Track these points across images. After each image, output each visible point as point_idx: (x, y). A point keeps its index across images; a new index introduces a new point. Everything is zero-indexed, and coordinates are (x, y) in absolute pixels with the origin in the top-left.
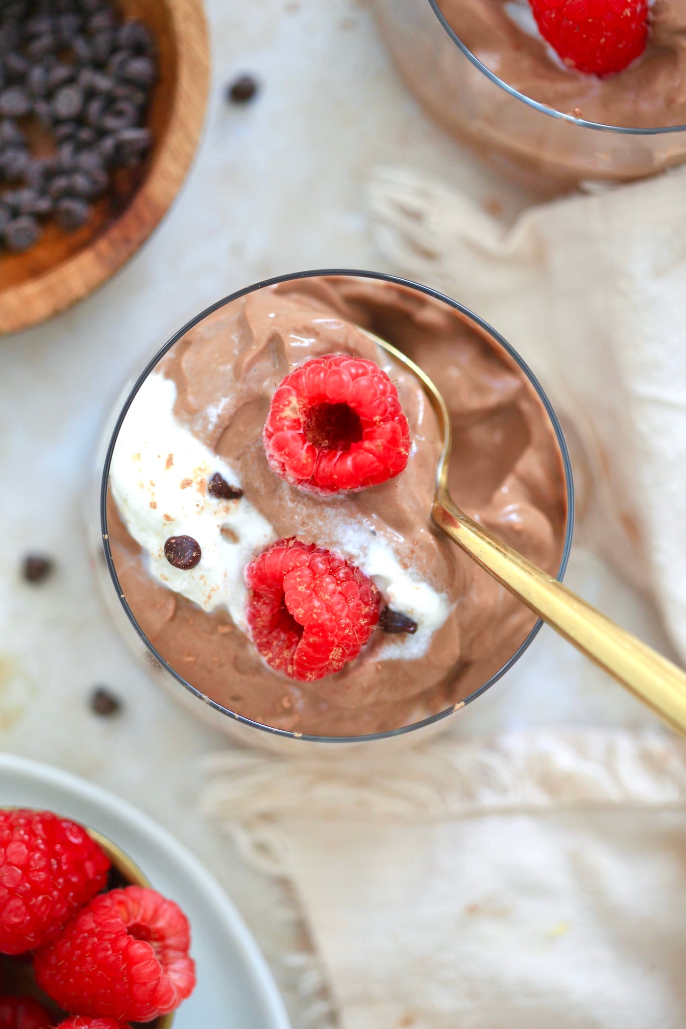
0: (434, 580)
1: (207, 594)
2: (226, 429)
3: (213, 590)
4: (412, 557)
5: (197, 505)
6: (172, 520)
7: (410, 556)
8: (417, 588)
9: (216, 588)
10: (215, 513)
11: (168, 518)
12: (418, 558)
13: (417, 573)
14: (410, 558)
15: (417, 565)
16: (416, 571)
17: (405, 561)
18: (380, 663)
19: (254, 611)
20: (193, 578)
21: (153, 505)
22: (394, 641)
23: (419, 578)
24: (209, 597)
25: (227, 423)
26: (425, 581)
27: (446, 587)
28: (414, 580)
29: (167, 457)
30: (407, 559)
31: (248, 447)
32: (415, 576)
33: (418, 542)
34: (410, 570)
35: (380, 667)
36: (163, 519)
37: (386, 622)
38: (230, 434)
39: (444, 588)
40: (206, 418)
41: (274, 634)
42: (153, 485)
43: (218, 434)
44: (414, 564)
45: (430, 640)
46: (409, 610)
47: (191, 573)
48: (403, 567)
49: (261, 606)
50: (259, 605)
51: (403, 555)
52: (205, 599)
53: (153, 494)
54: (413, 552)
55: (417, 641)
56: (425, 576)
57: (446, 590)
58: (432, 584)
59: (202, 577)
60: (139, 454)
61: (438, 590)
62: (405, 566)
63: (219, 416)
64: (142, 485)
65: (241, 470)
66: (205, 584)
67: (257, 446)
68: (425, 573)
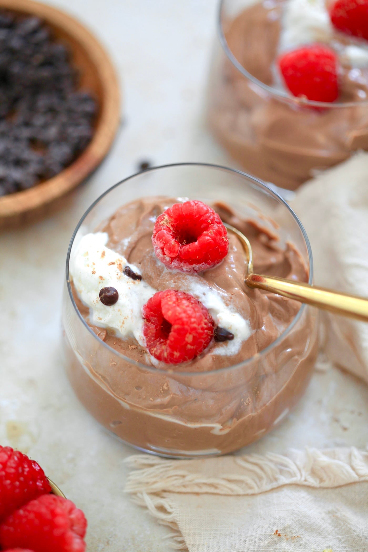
0: (243, 312)
1: (122, 321)
2: (133, 249)
3: (125, 318)
4: (231, 300)
5: (117, 274)
6: (104, 279)
7: (230, 300)
8: (234, 315)
9: (127, 317)
10: (127, 283)
11: (101, 278)
12: (234, 301)
13: (233, 308)
14: (229, 301)
15: (233, 304)
16: (233, 307)
17: (227, 302)
18: (214, 355)
19: (147, 327)
20: (114, 310)
21: (93, 272)
22: (222, 346)
23: (234, 310)
24: (123, 323)
25: (133, 245)
26: (238, 312)
27: (249, 317)
28: (232, 312)
29: (102, 252)
30: (228, 301)
31: (145, 256)
32: (232, 310)
33: (234, 294)
34: (230, 306)
35: (214, 357)
36: (99, 279)
37: (217, 333)
38: (135, 251)
39: (248, 317)
40: (122, 245)
41: (158, 339)
42: (94, 264)
43: (129, 252)
44: (232, 304)
45: (241, 345)
46: (229, 326)
47: (113, 308)
48: (226, 305)
49: (150, 324)
50: (149, 324)
51: (226, 299)
52: (121, 324)
53: (94, 269)
54: (231, 298)
55: (234, 345)
56: (237, 309)
57: (249, 319)
58: (241, 314)
59: (119, 310)
60: (87, 252)
61: (245, 318)
62: (227, 305)
63: (129, 242)
64: (88, 266)
65: (142, 268)
66: (121, 315)
67: (149, 255)
68: (237, 308)
